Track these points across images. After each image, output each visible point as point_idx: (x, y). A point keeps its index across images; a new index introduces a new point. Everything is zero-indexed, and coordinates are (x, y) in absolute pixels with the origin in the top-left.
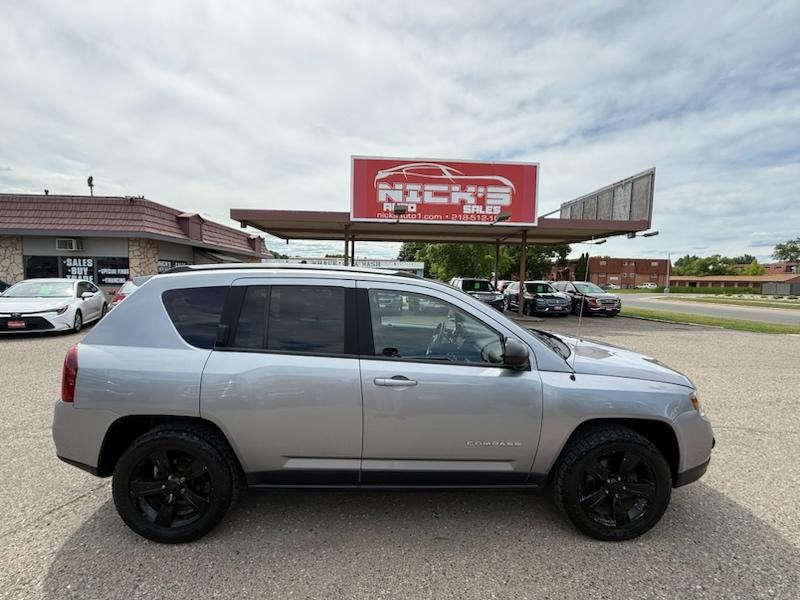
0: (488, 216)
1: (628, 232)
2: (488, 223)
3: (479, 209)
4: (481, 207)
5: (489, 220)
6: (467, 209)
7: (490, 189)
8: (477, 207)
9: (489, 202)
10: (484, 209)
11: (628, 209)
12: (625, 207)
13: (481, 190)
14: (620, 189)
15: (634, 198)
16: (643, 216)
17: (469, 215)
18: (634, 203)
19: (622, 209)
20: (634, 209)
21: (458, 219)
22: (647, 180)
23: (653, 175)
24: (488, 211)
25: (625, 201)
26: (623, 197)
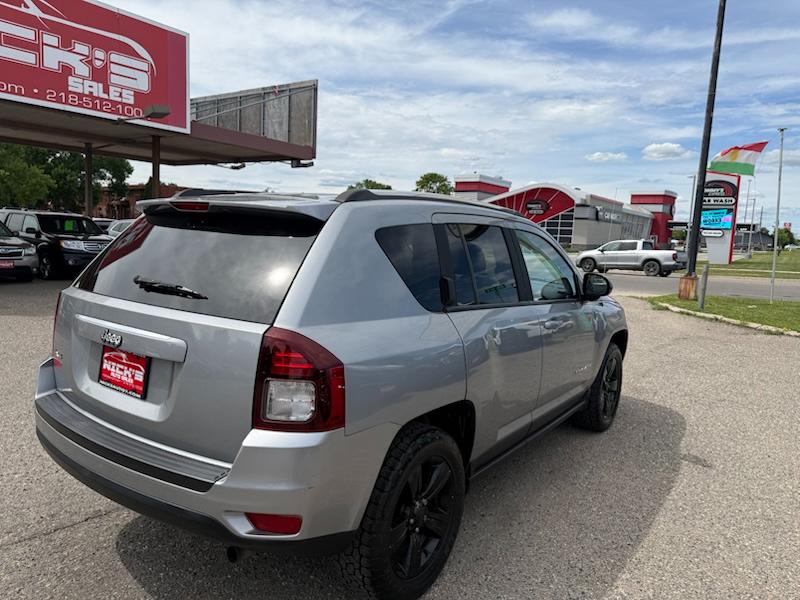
0: (115, 103)
1: (292, 159)
2: (115, 117)
3: (97, 89)
4: (101, 85)
5: (116, 112)
6: (74, 84)
7: (114, 57)
8: (94, 84)
9: (114, 79)
10: (106, 90)
11: (285, 128)
12: (281, 124)
13: (100, 54)
14: (272, 97)
15: (293, 115)
16: (305, 141)
17: (81, 96)
18: (293, 121)
19: (276, 126)
20: (293, 130)
21: (58, 100)
22: (307, 94)
23: (316, 90)
24: (113, 95)
25: (280, 116)
26: (276, 110)
